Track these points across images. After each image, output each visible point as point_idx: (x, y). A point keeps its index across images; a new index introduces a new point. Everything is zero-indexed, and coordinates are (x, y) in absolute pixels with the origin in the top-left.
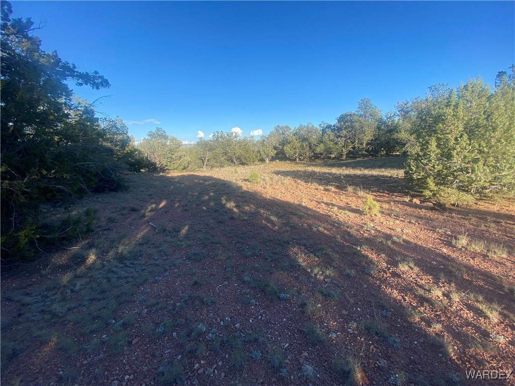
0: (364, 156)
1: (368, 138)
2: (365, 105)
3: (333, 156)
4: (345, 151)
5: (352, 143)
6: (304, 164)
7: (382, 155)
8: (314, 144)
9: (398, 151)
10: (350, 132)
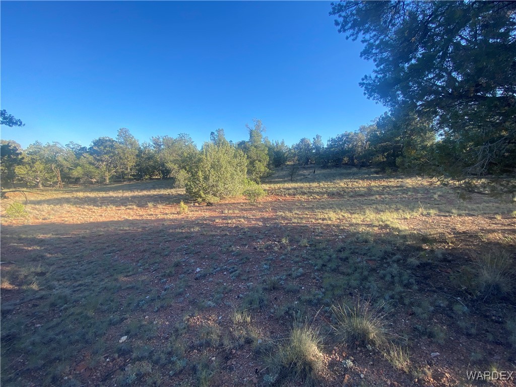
0: (130, 180)
1: (131, 164)
2: (123, 133)
3: (94, 180)
4: (108, 176)
5: (115, 167)
6: (55, 190)
7: (147, 179)
8: (67, 167)
9: (157, 175)
10: (112, 157)
